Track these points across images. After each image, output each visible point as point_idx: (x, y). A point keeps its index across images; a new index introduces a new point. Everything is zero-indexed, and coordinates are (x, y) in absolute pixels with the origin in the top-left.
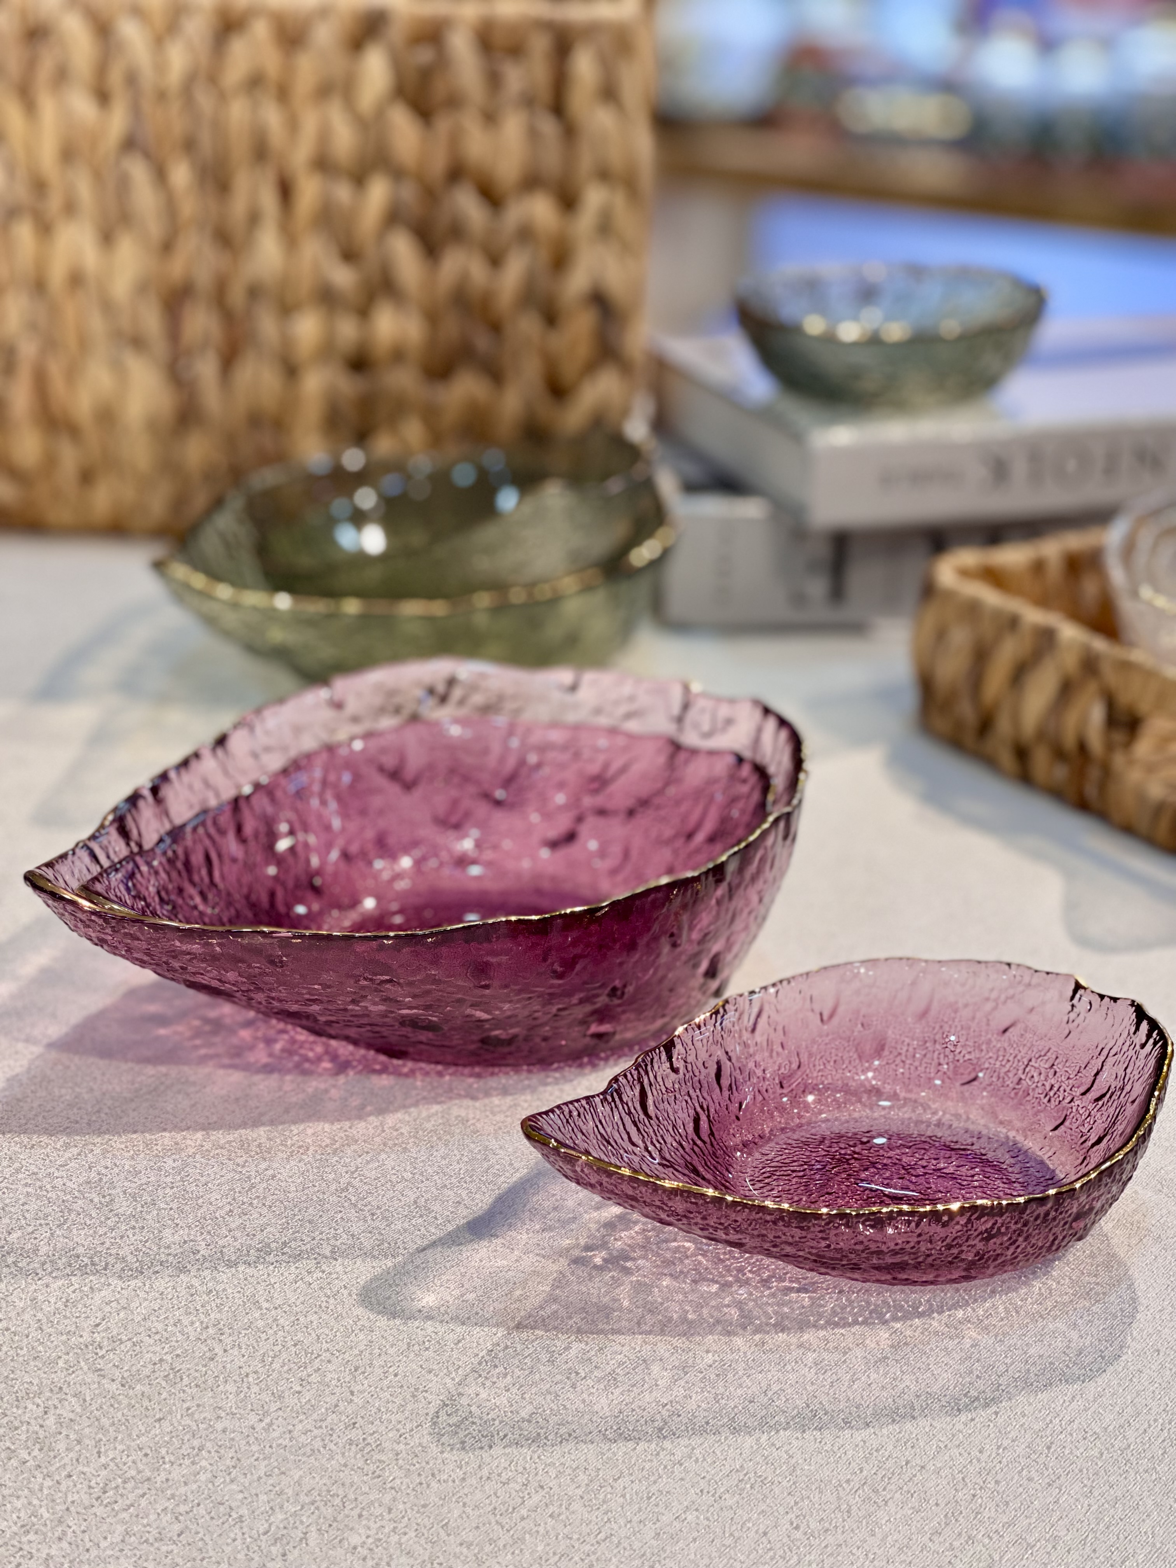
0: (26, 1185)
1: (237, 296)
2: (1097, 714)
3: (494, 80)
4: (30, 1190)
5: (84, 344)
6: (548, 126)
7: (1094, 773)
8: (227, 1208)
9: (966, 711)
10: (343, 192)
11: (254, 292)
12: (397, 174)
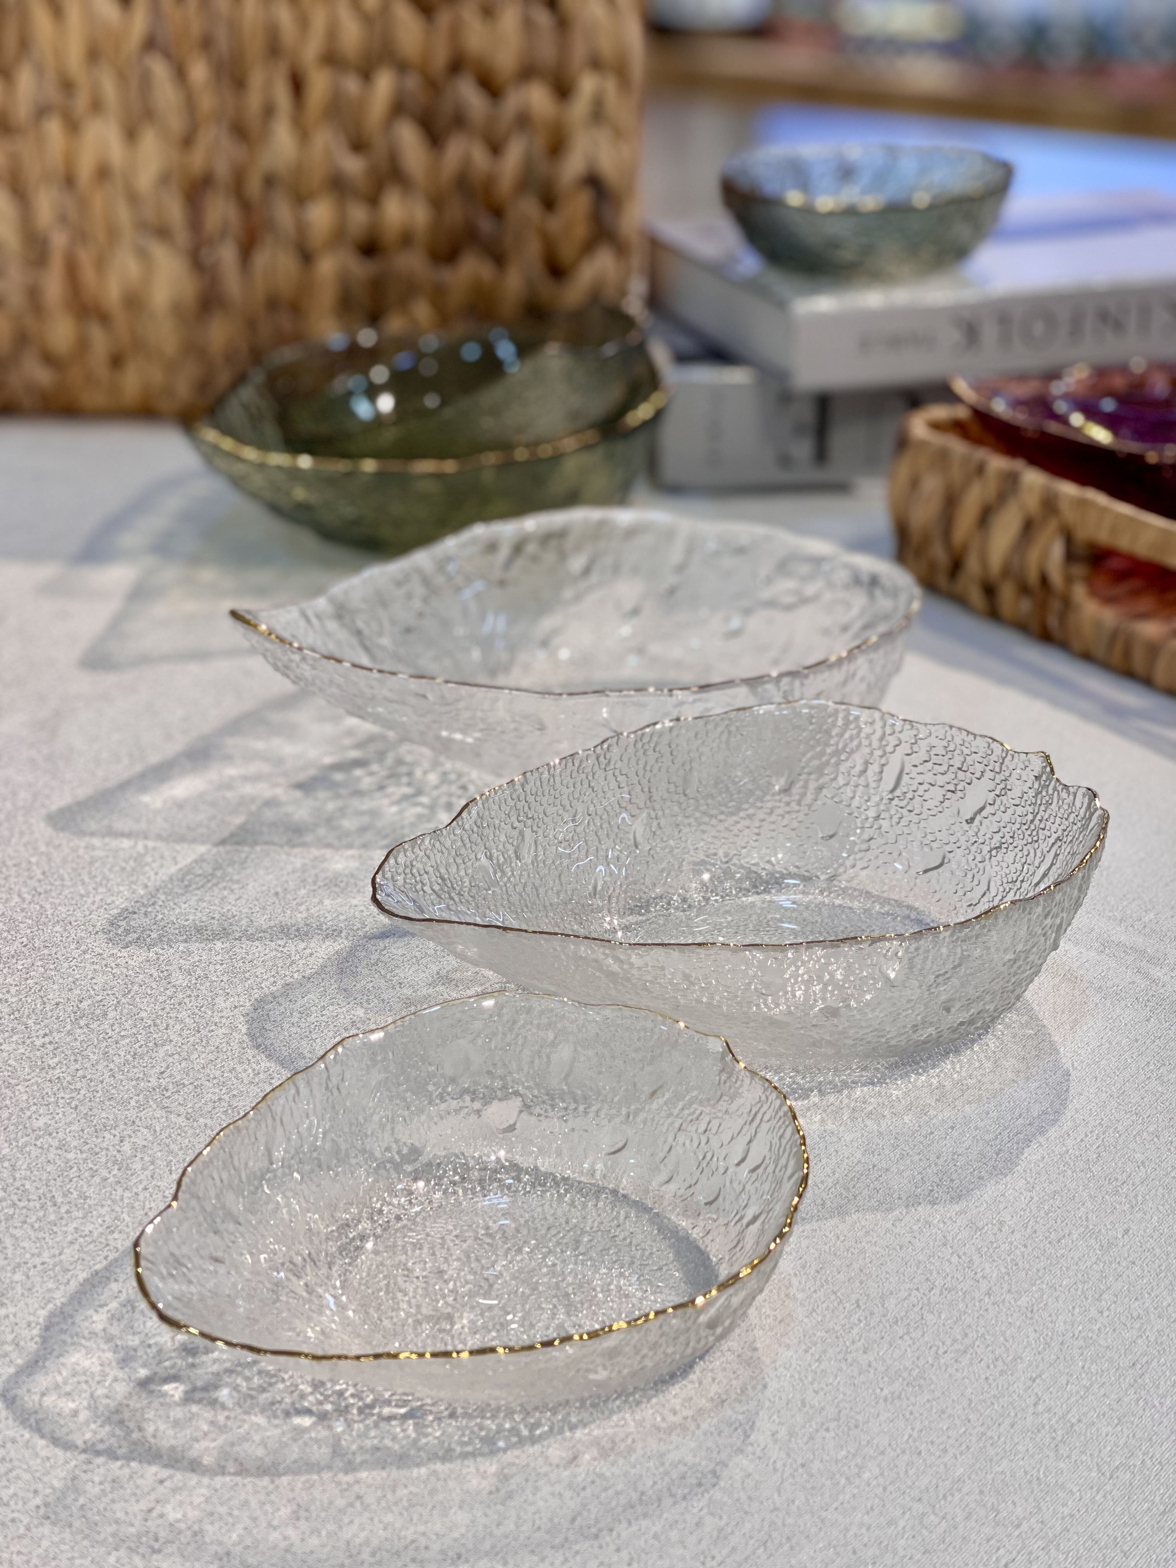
0: (93, 963)
1: (254, 186)
2: (1057, 551)
4: (97, 967)
5: (113, 234)
6: (543, 18)
7: (1056, 605)
8: (272, 980)
9: (939, 553)
10: (352, 85)
11: (270, 181)
12: (402, 67)
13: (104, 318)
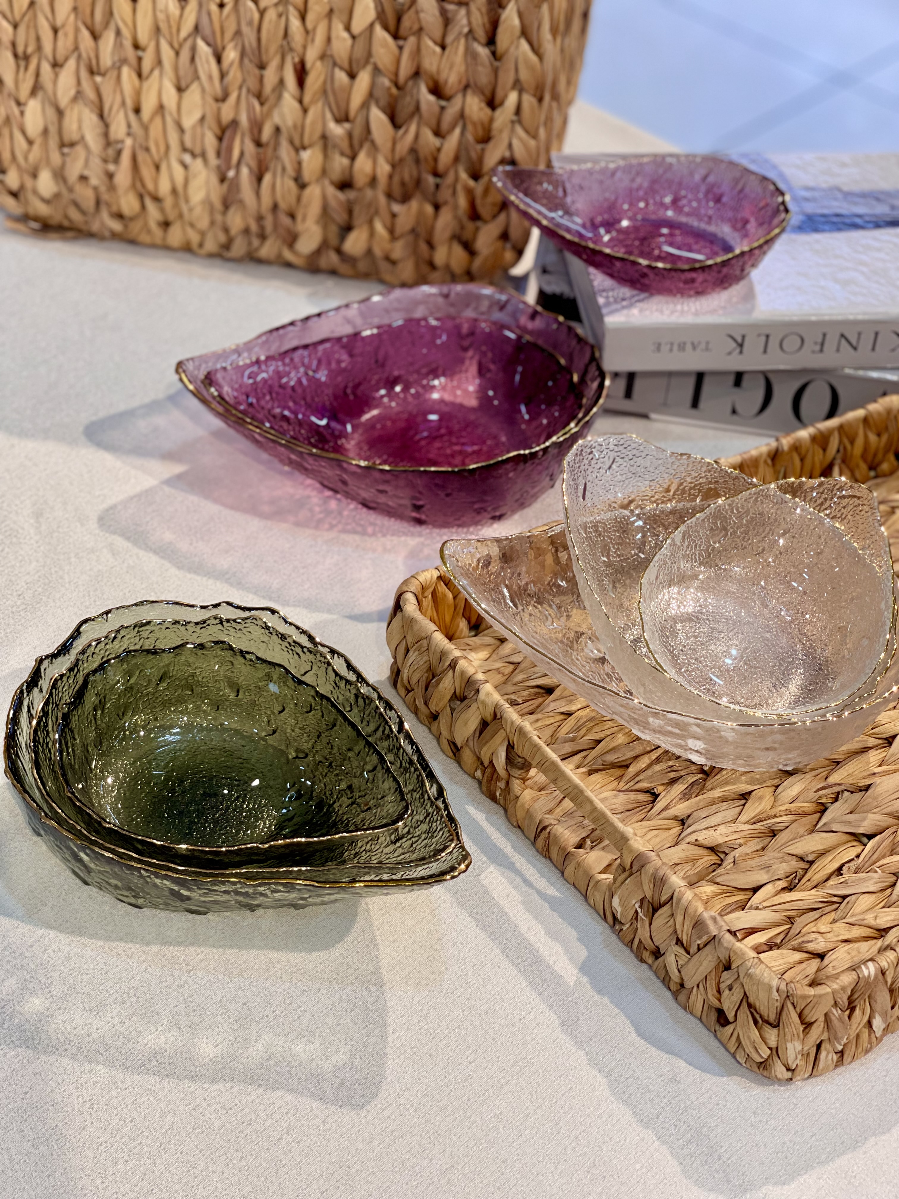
1: (267, 133)
3: (447, 21)
6: (483, 52)
10: (341, 76)
11: (277, 130)
12: (376, 70)
13: (157, 199)
